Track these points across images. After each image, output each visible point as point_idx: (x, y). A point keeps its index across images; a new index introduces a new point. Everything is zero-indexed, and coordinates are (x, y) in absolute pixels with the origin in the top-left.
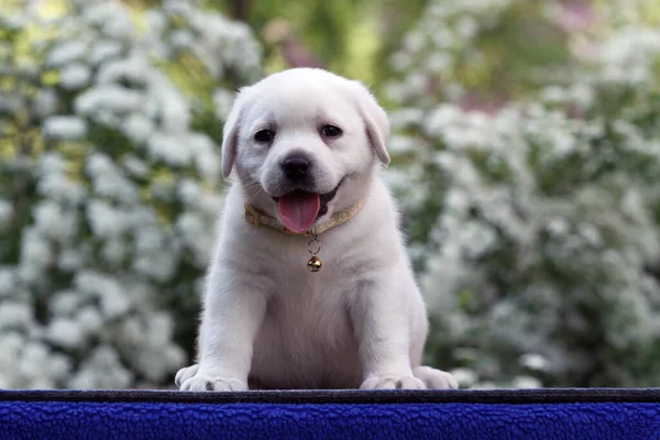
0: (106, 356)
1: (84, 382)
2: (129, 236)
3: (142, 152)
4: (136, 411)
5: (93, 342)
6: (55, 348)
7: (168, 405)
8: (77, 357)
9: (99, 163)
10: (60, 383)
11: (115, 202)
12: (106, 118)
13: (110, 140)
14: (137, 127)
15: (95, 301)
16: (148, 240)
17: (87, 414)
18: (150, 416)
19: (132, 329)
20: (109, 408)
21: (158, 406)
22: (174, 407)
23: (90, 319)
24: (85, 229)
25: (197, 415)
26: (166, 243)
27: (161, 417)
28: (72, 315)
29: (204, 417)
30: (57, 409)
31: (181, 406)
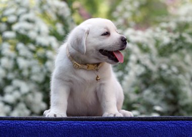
0: (22, 105)
1: (15, 114)
2: (29, 69)
3: (34, 42)
4: (32, 123)
5: (18, 101)
6: (6, 103)
7: (42, 121)
8: (13, 106)
9: (20, 46)
10: (8, 114)
11: (25, 58)
12: (22, 32)
13: (24, 39)
14: (32, 35)
15: (18, 89)
16: (36, 69)
17: (16, 124)
18: (36, 125)
19: (30, 97)
20: (23, 123)
21: (39, 122)
22: (44, 122)
23: (17, 94)
24: (16, 66)
25: (51, 125)
26: (42, 70)
27: (40, 125)
28: (11, 93)
29: (53, 125)
30: (7, 123)
31: (46, 122)
